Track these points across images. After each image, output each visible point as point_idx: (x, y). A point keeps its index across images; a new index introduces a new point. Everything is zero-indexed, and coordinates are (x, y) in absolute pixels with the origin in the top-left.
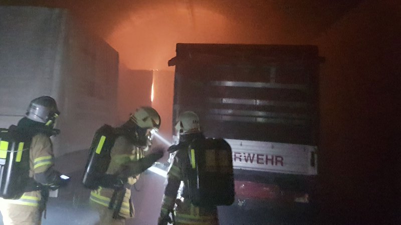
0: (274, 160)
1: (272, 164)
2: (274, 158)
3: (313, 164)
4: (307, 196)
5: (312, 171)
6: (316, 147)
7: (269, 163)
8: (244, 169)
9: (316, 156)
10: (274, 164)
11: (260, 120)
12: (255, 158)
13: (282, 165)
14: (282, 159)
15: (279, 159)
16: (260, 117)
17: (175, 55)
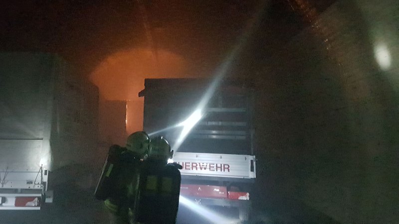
0: (223, 168)
1: (221, 170)
2: (223, 166)
3: (252, 170)
4: (248, 194)
5: (252, 175)
6: (254, 156)
7: (219, 170)
8: (200, 175)
9: (254, 163)
10: (223, 170)
11: (214, 137)
12: (208, 167)
13: (229, 171)
14: (229, 166)
15: (226, 166)
16: (214, 135)
17: (143, 88)
